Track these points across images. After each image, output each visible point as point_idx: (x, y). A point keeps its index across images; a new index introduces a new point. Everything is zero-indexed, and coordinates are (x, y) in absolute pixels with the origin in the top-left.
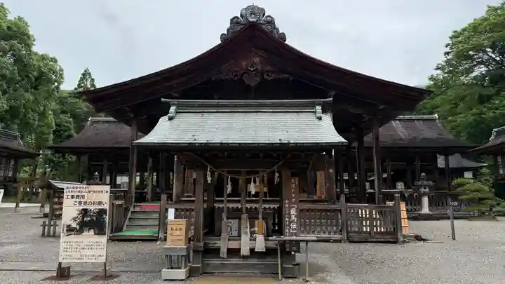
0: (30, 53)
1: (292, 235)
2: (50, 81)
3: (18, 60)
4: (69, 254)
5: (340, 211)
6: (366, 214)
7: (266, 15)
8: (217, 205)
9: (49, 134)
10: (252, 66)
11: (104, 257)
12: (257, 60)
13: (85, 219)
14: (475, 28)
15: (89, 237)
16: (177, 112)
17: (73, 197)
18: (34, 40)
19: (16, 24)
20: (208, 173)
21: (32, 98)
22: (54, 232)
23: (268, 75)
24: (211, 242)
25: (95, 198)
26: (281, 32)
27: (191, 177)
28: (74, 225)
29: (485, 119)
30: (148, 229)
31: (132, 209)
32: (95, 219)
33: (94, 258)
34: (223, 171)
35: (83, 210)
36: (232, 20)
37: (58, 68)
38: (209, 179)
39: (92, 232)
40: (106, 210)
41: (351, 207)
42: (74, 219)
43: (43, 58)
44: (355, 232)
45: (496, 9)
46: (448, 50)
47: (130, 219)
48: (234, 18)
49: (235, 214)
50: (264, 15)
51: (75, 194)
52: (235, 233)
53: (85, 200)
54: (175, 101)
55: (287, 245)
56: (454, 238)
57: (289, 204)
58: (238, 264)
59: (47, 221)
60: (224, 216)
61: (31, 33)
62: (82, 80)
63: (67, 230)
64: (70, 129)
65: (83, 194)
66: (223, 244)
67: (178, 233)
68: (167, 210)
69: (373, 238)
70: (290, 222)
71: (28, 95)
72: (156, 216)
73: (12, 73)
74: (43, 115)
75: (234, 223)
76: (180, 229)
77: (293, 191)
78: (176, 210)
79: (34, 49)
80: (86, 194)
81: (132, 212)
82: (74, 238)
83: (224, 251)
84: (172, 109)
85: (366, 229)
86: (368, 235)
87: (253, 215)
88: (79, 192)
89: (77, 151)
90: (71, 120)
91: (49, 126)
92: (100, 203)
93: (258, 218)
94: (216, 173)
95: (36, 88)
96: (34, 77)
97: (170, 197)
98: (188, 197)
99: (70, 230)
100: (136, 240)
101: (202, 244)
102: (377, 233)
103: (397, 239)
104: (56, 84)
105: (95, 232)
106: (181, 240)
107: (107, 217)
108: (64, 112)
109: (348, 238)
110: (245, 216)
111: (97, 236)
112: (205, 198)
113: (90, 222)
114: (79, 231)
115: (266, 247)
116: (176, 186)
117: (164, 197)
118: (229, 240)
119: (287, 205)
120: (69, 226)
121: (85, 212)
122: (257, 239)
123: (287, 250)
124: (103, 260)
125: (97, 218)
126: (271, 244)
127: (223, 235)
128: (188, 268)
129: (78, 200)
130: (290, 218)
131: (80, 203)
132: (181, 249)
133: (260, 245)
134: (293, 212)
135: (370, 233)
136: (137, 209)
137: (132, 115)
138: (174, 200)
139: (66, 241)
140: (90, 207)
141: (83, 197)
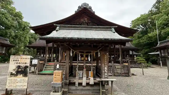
1: (105, 78)
3: (19, 22)
4: (11, 85)
5: (112, 66)
6: (119, 67)
7: (89, 6)
8: (73, 64)
9: (27, 43)
10: (85, 21)
11: (27, 86)
12: (86, 19)
13: (19, 70)
14: (138, 20)
15: (20, 77)
16: (60, 29)
17: (14, 60)
18: (23, 18)
20: (71, 52)
23: (89, 24)
24: (72, 80)
25: (23, 61)
26: (93, 11)
27: (65, 55)
28: (14, 72)
29: (140, 42)
30: (51, 71)
31: (46, 64)
32: (23, 70)
33: (22, 86)
34: (77, 51)
35: (18, 66)
36: (79, 7)
37: (30, 25)
38: (71, 54)
39: (22, 75)
40: (28, 66)
41: (115, 65)
42: (14, 70)
43: (26, 22)
44: (116, 73)
45: (143, 15)
46: (131, 25)
47: (45, 67)
48: (79, 6)
49: (81, 68)
50: (88, 6)
52: (81, 76)
53: (19, 62)
54: (59, 25)
55: (104, 82)
56: (143, 75)
57: (104, 65)
58: (82, 89)
60: (77, 69)
61: (23, 16)
63: (11, 75)
65: (18, 59)
66: (77, 81)
67: (58, 77)
68: (56, 65)
69: (122, 75)
70: (105, 73)
71: (21, 32)
72: (53, 66)
73: (16, 25)
74: (25, 38)
75: (81, 72)
76: (59, 75)
77: (106, 60)
78: (60, 65)
79: (23, 20)
80: (20, 59)
81: (46, 65)
82: (13, 78)
83: (77, 84)
84: (58, 28)
85: (120, 72)
86: (120, 74)
87: (88, 69)
88: (17, 58)
90: (34, 40)
91: (27, 41)
92: (26, 63)
93: (91, 71)
94: (74, 52)
95: (23, 30)
96: (23, 27)
97: (58, 61)
98: (63, 61)
99: (12, 74)
100: (46, 75)
101: (68, 81)
102: (123, 73)
103: (129, 75)
104: (29, 30)
105: (23, 75)
106: (59, 80)
107: (29, 69)
109: (114, 75)
110: (85, 70)
111: (24, 77)
112: (70, 62)
114: (16, 75)
115: (94, 82)
116: (60, 58)
117: (56, 61)
118: (79, 79)
119: (103, 66)
120: (11, 73)
122: (91, 79)
123: (103, 84)
124: (26, 87)
125: (24, 69)
126: (96, 81)
127: (77, 77)
128: (62, 91)
129: (16, 62)
130: (104, 71)
131: (17, 63)
132: (59, 84)
133: (92, 81)
134: (106, 68)
135: (121, 73)
136: (48, 64)
138: (59, 62)
139: (10, 79)
140: (21, 65)
141: (18, 60)
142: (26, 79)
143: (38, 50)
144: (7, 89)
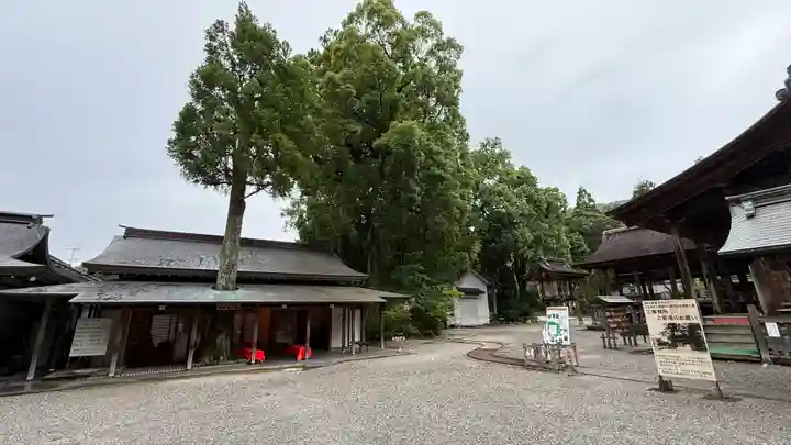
0: (537, 191)
2: (557, 208)
3: (530, 200)
11: (714, 376)
13: (676, 334)
15: (685, 352)
16: (756, 207)
17: (654, 312)
18: (537, 180)
19: (523, 173)
21: (547, 226)
22: (615, 345)
25: (679, 312)
28: (665, 339)
32: (687, 333)
35: (670, 324)
37: (561, 195)
39: (688, 347)
40: (698, 325)
42: (663, 333)
43: (547, 191)
51: (656, 309)
53: (669, 315)
54: (748, 195)
59: (605, 334)
61: (533, 175)
62: (579, 198)
63: (658, 344)
64: (582, 246)
65: (665, 309)
68: (762, 324)
74: (558, 238)
79: (539, 186)
80: (668, 309)
82: (667, 352)
84: (748, 205)
88: (660, 306)
89: (602, 266)
92: (688, 318)
95: (548, 217)
96: (545, 208)
98: (787, 307)
99: (661, 344)
104: (563, 209)
105: (692, 347)
107: (703, 332)
108: (573, 231)
111: (696, 352)
113: (684, 337)
114: (672, 346)
117: (751, 308)
120: (659, 340)
121: (673, 327)
124: (713, 378)
125: (689, 333)
129: (661, 315)
131: (664, 317)
137: (667, 221)
138: (766, 311)
139: (661, 355)
140: (677, 322)
141: (666, 312)
142: (706, 356)
143: (617, 272)
144: (660, 377)
